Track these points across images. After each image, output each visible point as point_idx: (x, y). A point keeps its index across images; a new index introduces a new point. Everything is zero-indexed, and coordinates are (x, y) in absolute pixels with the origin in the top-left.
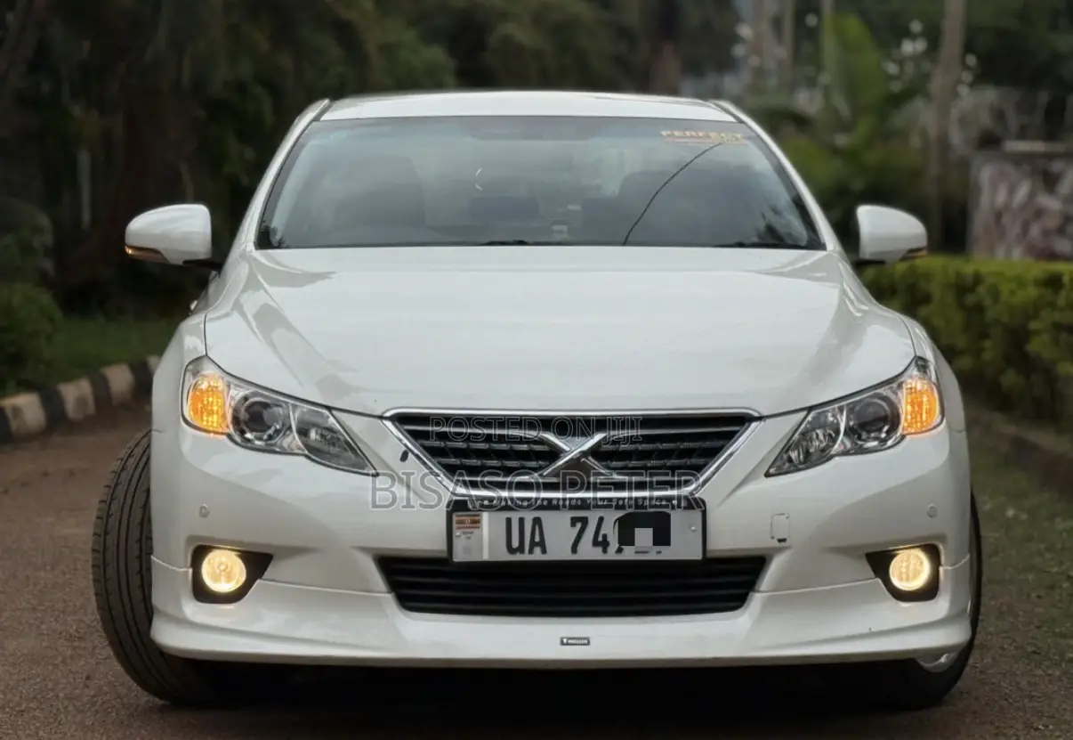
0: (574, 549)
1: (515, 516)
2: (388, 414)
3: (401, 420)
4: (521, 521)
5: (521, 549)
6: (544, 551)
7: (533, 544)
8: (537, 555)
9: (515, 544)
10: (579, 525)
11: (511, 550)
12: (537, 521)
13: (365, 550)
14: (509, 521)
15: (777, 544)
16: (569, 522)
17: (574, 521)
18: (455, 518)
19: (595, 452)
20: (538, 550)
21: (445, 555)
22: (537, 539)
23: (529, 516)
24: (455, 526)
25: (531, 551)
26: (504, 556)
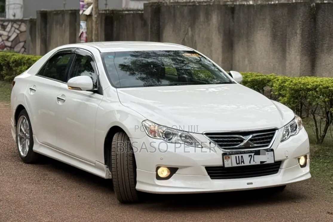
0: (250, 163)
1: (237, 156)
2: (204, 133)
3: (207, 134)
4: (239, 157)
5: (239, 163)
6: (244, 163)
7: (242, 162)
8: (243, 165)
9: (238, 162)
10: (250, 157)
11: (237, 164)
12: (242, 157)
13: (203, 166)
14: (236, 157)
15: (286, 158)
16: (248, 156)
17: (249, 156)
18: (224, 157)
19: (251, 140)
20: (243, 163)
21: (223, 166)
22: (242, 161)
23: (240, 155)
24: (224, 159)
25: (241, 164)
26: (236, 165)
